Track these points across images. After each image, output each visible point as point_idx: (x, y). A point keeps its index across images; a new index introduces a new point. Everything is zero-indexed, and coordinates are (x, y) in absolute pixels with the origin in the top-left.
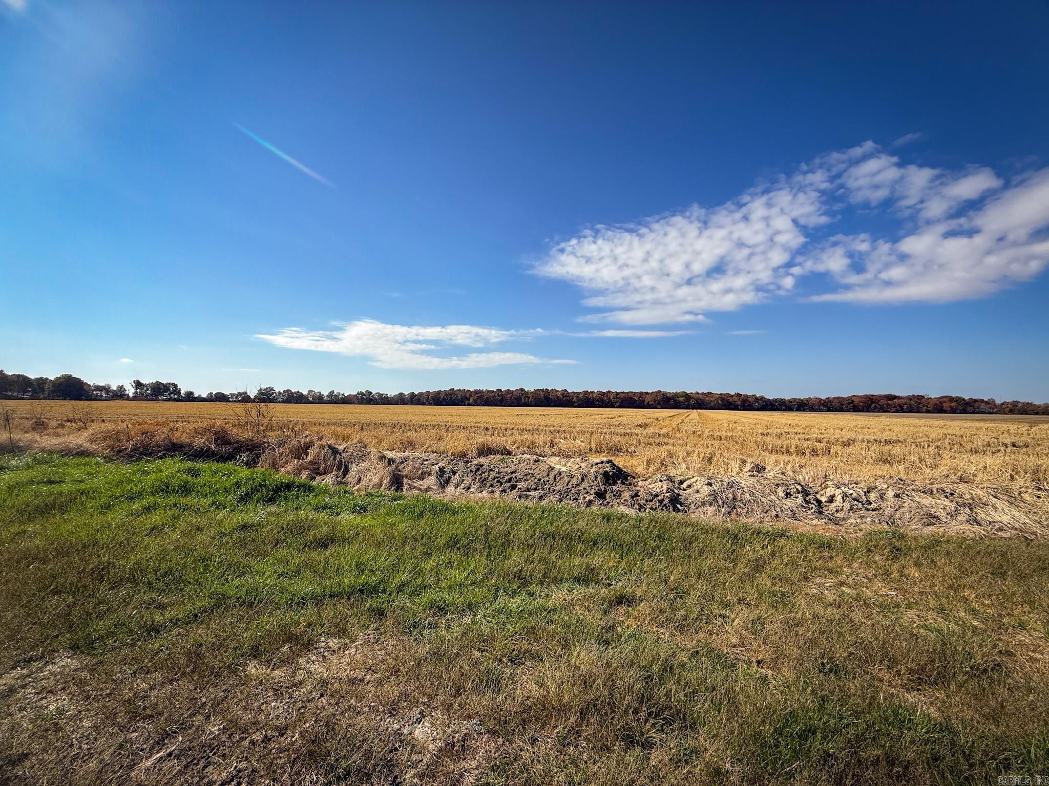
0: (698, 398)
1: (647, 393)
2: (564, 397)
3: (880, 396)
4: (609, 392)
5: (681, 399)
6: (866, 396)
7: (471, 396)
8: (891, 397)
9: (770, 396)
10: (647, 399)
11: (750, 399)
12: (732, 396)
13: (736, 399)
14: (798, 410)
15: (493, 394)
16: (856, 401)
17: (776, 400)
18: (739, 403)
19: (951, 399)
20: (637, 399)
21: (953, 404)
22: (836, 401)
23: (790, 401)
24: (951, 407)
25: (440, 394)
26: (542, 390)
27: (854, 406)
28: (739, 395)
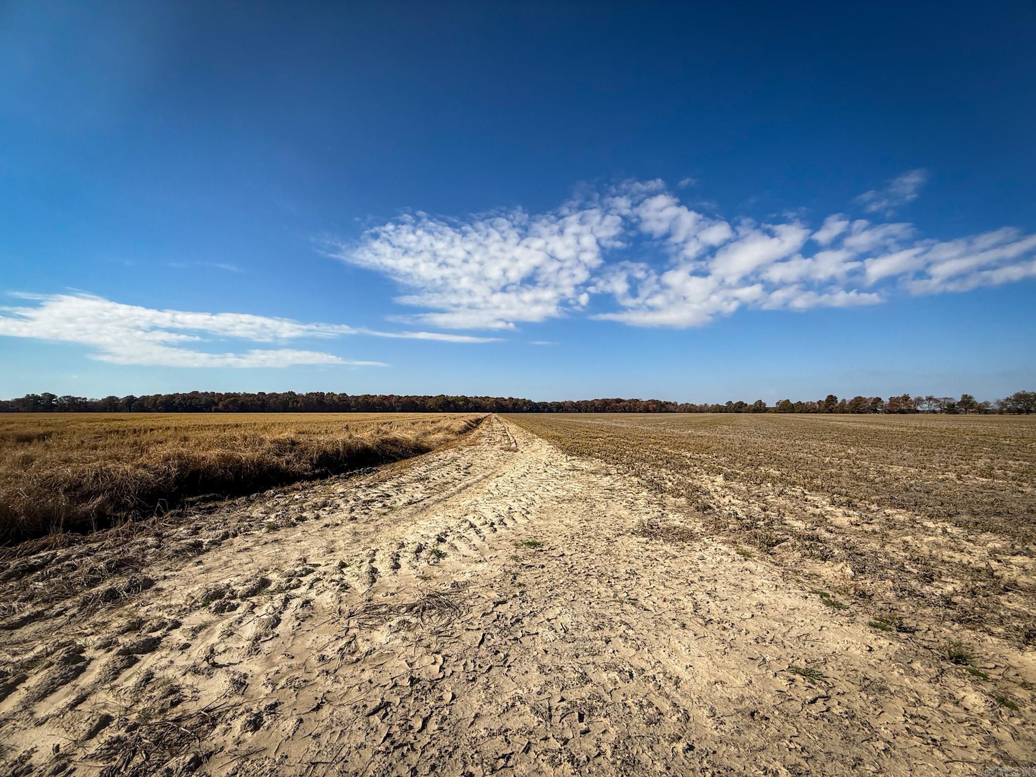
0: (476, 402)
1: (431, 397)
2: (340, 401)
3: (612, 400)
4: (392, 396)
5: (461, 403)
6: (603, 400)
7: (220, 400)
8: (619, 401)
9: (536, 400)
10: (430, 403)
11: (519, 403)
12: (506, 400)
13: (508, 402)
14: (557, 411)
15: (252, 398)
16: (597, 403)
17: (540, 404)
18: (511, 406)
19: (654, 402)
20: (419, 403)
21: (655, 406)
22: (583, 403)
23: (551, 404)
24: (653, 408)
25: (174, 398)
26: (316, 394)
27: (595, 408)
28: (511, 399)
